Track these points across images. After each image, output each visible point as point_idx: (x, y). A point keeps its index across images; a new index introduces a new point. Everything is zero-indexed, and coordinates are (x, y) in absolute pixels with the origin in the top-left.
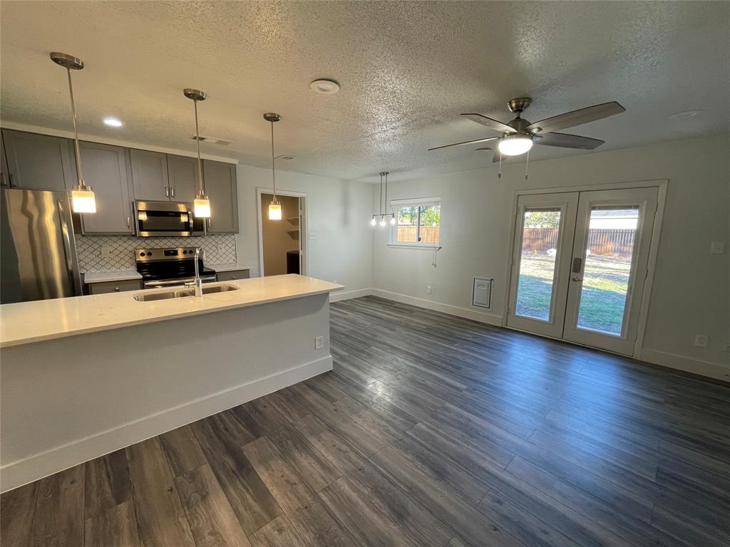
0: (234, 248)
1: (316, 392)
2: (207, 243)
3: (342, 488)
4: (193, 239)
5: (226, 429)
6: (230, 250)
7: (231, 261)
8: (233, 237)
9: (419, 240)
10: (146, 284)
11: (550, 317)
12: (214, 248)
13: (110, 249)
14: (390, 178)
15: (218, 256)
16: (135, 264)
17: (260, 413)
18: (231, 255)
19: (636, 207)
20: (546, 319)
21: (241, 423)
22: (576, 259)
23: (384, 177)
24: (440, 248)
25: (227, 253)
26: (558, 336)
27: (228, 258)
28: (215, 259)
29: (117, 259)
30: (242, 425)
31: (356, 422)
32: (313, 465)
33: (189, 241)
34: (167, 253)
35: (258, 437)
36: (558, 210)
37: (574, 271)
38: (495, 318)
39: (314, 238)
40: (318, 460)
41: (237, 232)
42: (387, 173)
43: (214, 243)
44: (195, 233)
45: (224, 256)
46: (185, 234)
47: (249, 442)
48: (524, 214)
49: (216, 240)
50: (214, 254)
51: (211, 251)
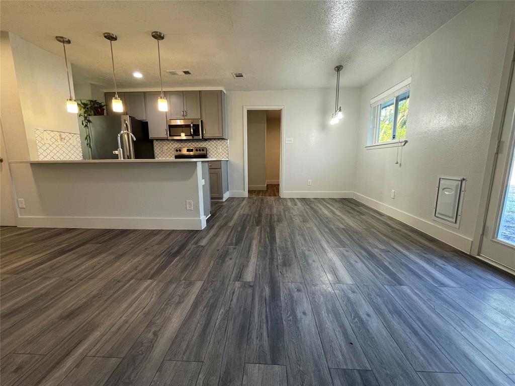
0: (227, 149)
2: (211, 145)
6: (225, 150)
7: (225, 157)
8: (227, 142)
9: (394, 137)
12: (215, 149)
13: (166, 148)
15: (217, 154)
18: (225, 154)
24: (406, 142)
25: (223, 152)
27: (223, 155)
28: (215, 156)
29: (169, 153)
34: (188, 150)
39: (290, 142)
43: (215, 145)
45: (221, 154)
49: (217, 143)
50: (215, 152)
51: (213, 151)
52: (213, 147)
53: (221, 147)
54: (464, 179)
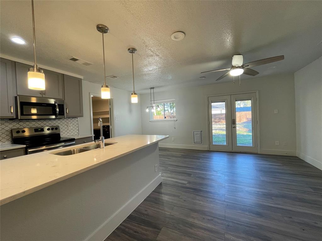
0: (77, 126)
1: (165, 194)
2: (61, 123)
3: (231, 239)
4: (57, 120)
5: (135, 232)
6: (75, 127)
7: (76, 133)
8: (77, 119)
9: (165, 118)
10: (29, 150)
11: (226, 143)
12: (66, 126)
14: (155, 90)
15: (68, 131)
16: (10, 139)
17: (147, 215)
18: (76, 130)
19: (250, 100)
20: (225, 144)
21: (141, 225)
22: (233, 120)
23: (152, 90)
24: (177, 120)
25: (74, 129)
26: (230, 150)
27: (74, 132)
28: (66, 133)
30: (143, 226)
31: (200, 204)
32: (205, 233)
33: (54, 122)
34: (36, 130)
35: (160, 229)
36: (224, 102)
37: (233, 124)
38: (204, 147)
39: (118, 119)
40: (205, 229)
41: (82, 116)
42: (154, 88)
43: (66, 123)
44: (59, 117)
45: (72, 131)
46: (54, 117)
47: (158, 235)
48: (211, 104)
49: (67, 121)
50: (66, 130)
51: (64, 128)
52: (63, 125)
53: (72, 124)
54: (201, 131)
